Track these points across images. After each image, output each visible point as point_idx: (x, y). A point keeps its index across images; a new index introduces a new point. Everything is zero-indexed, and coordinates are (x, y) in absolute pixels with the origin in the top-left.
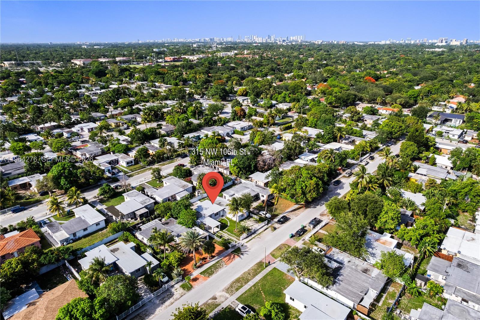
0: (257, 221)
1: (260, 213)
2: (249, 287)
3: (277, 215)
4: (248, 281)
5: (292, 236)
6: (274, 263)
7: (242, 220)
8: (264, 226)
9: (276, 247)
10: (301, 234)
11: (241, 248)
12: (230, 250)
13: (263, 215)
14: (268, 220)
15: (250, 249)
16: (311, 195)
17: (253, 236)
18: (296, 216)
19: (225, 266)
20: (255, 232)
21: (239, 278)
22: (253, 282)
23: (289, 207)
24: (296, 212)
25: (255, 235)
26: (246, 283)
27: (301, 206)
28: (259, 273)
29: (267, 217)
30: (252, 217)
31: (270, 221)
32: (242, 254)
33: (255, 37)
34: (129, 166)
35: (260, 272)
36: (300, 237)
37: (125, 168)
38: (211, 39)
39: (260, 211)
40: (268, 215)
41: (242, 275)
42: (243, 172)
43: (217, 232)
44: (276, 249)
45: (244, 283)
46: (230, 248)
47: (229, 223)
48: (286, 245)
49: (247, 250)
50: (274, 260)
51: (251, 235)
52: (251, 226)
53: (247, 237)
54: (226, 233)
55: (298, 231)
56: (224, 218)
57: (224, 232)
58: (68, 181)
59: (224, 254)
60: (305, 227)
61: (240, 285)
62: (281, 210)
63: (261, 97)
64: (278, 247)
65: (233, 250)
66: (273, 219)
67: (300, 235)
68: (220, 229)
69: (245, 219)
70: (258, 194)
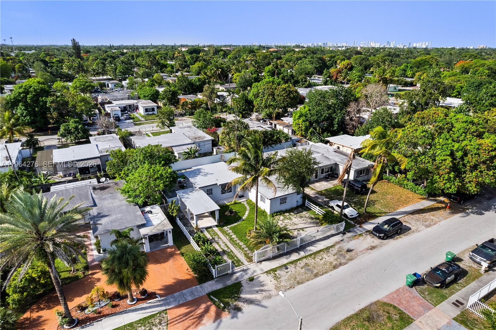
0: (317, 221)
1: (332, 204)
3: (373, 216)
5: (417, 282)
7: (282, 212)
8: (333, 235)
9: (357, 307)
10: (449, 279)
11: (246, 286)
12: (210, 286)
13: (336, 208)
14: (346, 222)
15: (269, 297)
16: (477, 177)
17: (294, 257)
18: (427, 226)
20: (302, 248)
23: (406, 202)
24: (427, 215)
25: (302, 254)
27: (440, 205)
29: (345, 215)
30: (308, 209)
31: (354, 226)
33: (372, 43)
34: (148, 115)
36: (445, 291)
37: (142, 117)
38: (324, 44)
39: (332, 199)
40: (350, 211)
42: (315, 128)
43: (207, 228)
44: (357, 315)
46: (212, 278)
47: (247, 213)
48: (391, 310)
49: (258, 297)
51: (289, 253)
52: (298, 230)
53: (274, 258)
54: (228, 234)
55: (437, 269)
56: (242, 200)
57: (224, 232)
58: (28, 111)
59: (183, 295)
60: (460, 260)
62: (386, 206)
63: (371, 70)
64: (362, 311)
65: (219, 286)
66: (361, 223)
67: (444, 285)
68: (219, 222)
69: (290, 211)
70: (336, 165)
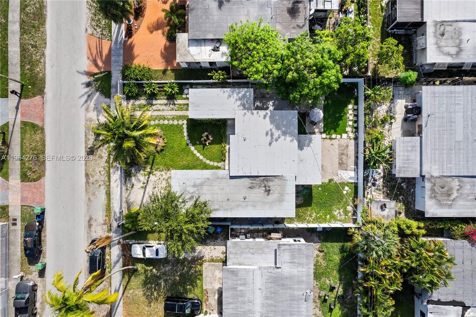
2: (10, 18)
4: (24, 30)
6: (17, 108)
11: (105, 100)
19: (90, 31)
21: (43, 23)
22: (13, 32)
26: (22, 23)
28: (22, 61)
32: (88, 85)
35: (22, 66)
41: (44, 33)
45: (25, 19)
50: (23, 115)
54: (173, 119)
59: (119, 55)
61: (27, 9)
